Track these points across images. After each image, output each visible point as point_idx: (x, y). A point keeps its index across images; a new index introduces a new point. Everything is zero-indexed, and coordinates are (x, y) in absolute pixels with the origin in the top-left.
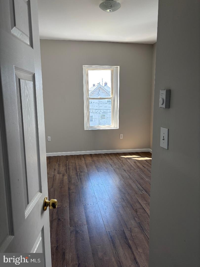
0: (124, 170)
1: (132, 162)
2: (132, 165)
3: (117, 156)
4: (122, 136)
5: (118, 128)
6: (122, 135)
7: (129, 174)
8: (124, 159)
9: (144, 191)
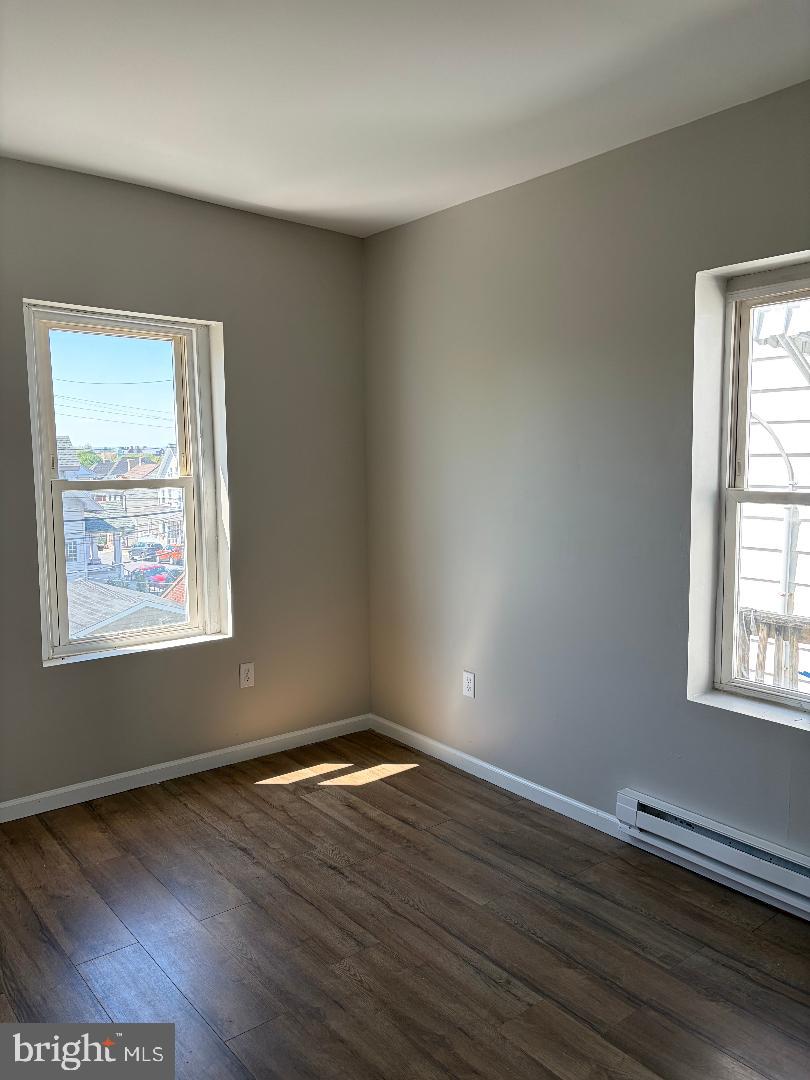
0: (331, 867)
1: (331, 806)
2: (348, 823)
3: (234, 783)
4: (252, 675)
5: (230, 634)
6: (248, 669)
7: (373, 888)
8: (284, 795)
9: (520, 984)
